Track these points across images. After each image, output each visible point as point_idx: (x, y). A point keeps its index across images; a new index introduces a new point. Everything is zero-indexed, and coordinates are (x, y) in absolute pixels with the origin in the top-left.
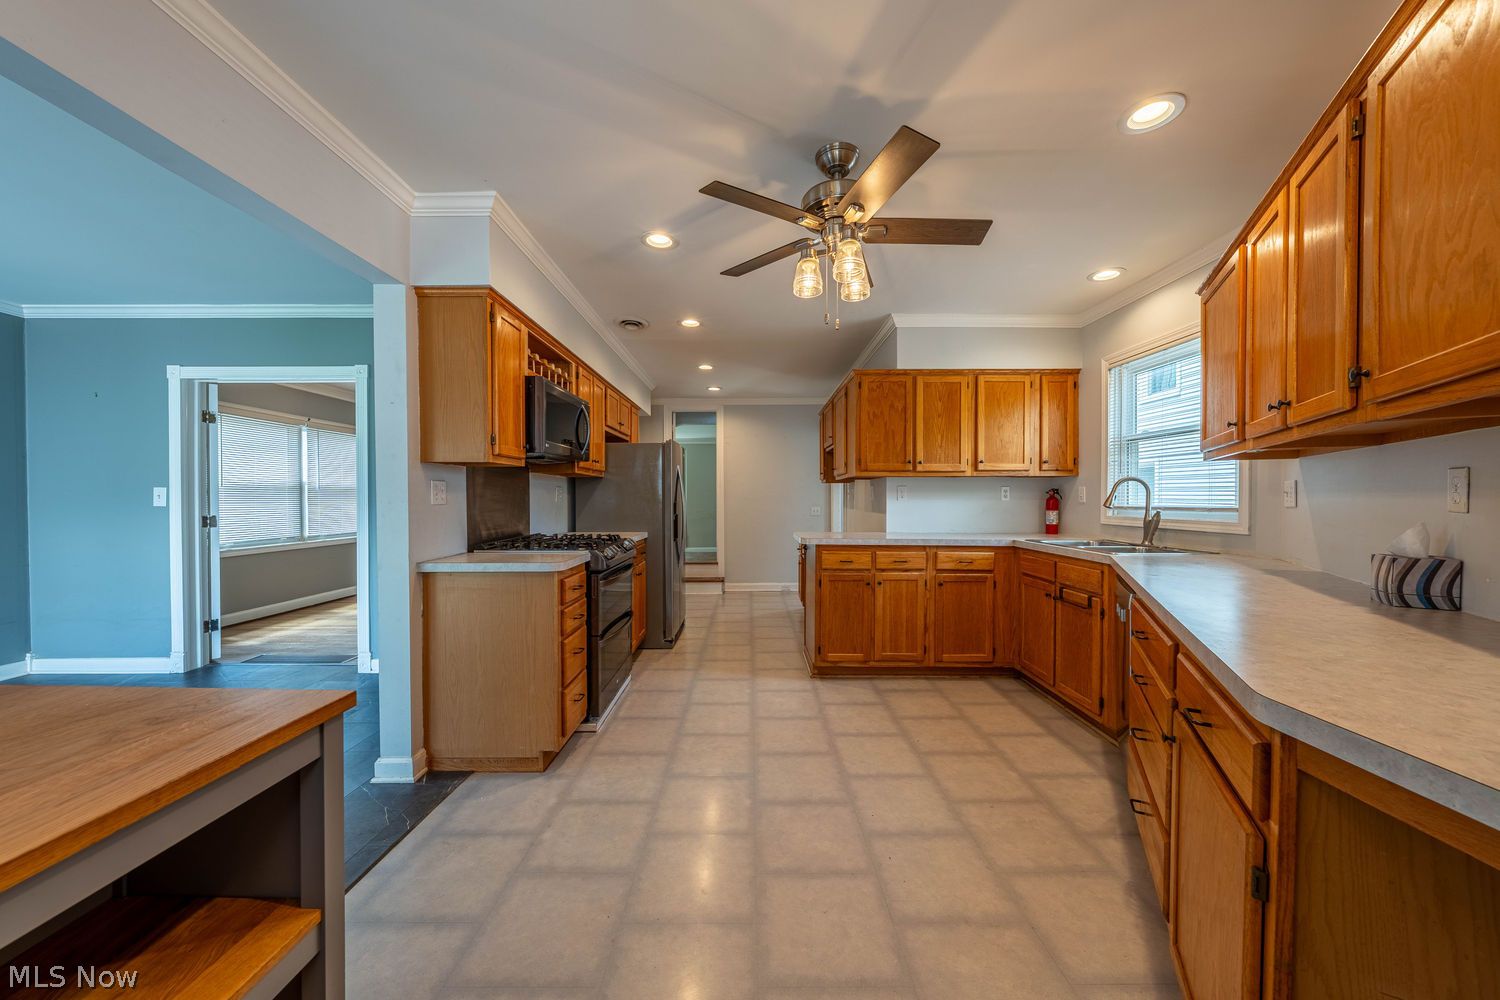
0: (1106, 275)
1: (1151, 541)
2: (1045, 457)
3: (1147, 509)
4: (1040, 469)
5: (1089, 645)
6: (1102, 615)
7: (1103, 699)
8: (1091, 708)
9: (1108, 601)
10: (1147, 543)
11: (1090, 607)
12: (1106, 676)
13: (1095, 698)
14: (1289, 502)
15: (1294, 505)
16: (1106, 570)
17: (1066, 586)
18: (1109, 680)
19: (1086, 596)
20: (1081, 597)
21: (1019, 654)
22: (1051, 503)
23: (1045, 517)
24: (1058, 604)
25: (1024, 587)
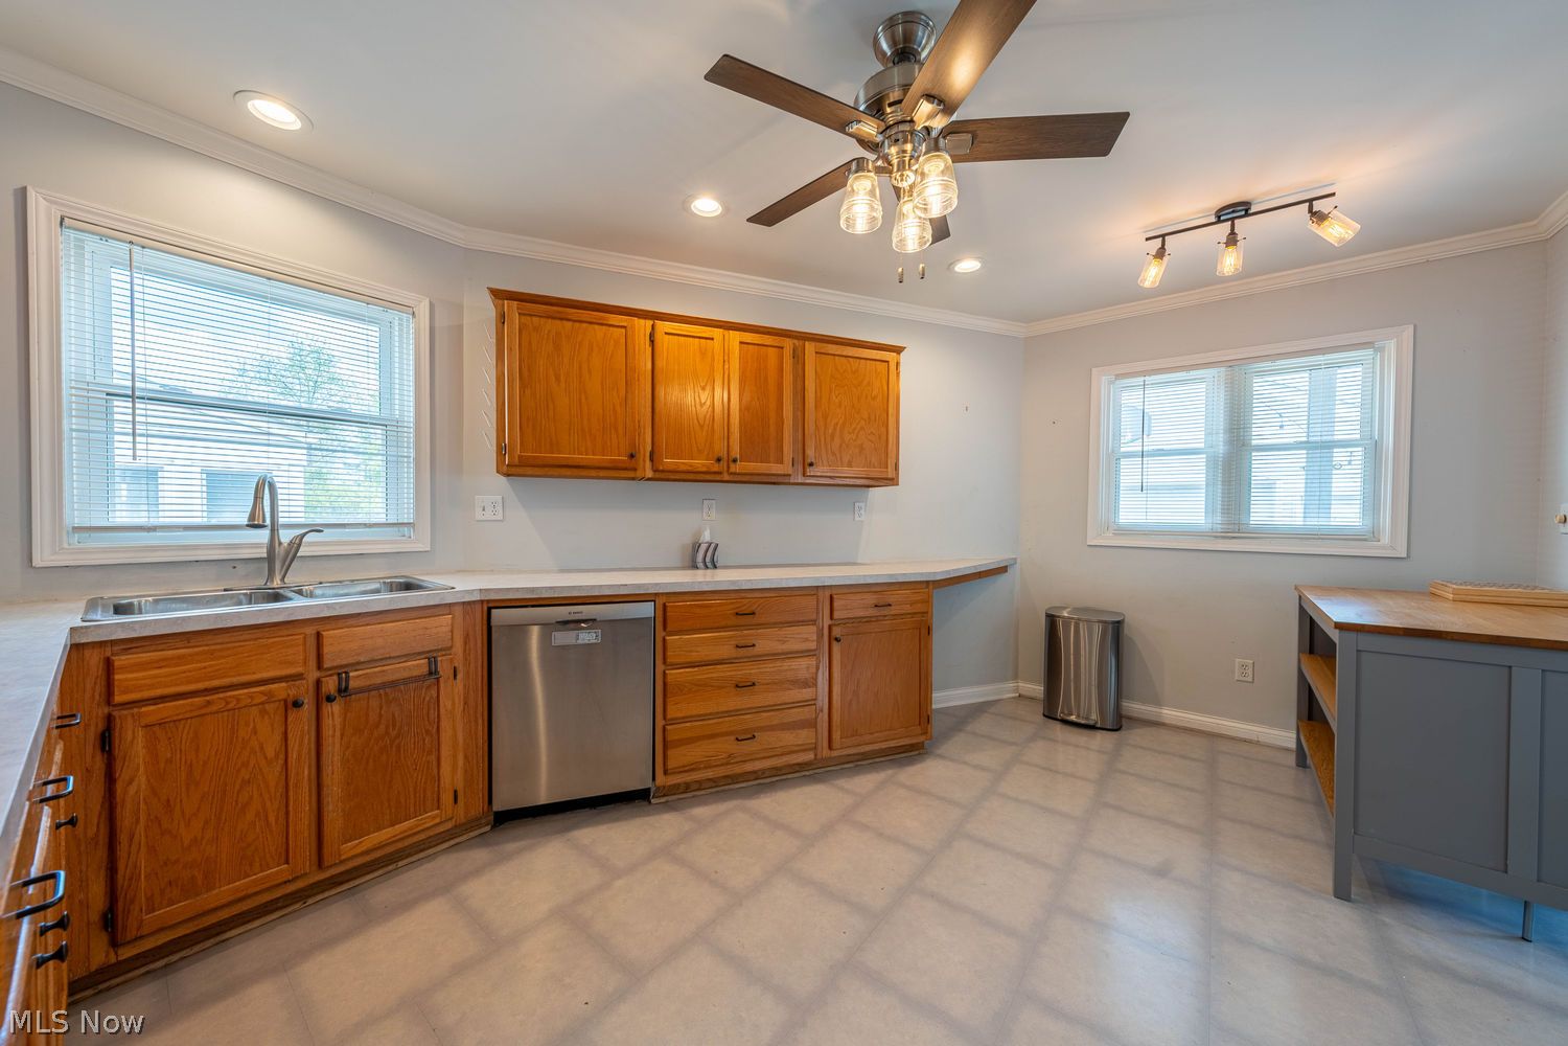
0: (275, 113)
1: (281, 580)
3: (272, 528)
5: (427, 732)
6: (455, 676)
7: (455, 792)
8: (438, 820)
9: (465, 651)
10: (277, 583)
11: (433, 672)
12: (461, 757)
13: (447, 798)
14: (488, 515)
15: (500, 517)
16: (458, 611)
17: (357, 665)
18: (466, 757)
19: (422, 661)
20: (409, 668)
21: (110, 922)
24: (334, 707)
25: (137, 739)
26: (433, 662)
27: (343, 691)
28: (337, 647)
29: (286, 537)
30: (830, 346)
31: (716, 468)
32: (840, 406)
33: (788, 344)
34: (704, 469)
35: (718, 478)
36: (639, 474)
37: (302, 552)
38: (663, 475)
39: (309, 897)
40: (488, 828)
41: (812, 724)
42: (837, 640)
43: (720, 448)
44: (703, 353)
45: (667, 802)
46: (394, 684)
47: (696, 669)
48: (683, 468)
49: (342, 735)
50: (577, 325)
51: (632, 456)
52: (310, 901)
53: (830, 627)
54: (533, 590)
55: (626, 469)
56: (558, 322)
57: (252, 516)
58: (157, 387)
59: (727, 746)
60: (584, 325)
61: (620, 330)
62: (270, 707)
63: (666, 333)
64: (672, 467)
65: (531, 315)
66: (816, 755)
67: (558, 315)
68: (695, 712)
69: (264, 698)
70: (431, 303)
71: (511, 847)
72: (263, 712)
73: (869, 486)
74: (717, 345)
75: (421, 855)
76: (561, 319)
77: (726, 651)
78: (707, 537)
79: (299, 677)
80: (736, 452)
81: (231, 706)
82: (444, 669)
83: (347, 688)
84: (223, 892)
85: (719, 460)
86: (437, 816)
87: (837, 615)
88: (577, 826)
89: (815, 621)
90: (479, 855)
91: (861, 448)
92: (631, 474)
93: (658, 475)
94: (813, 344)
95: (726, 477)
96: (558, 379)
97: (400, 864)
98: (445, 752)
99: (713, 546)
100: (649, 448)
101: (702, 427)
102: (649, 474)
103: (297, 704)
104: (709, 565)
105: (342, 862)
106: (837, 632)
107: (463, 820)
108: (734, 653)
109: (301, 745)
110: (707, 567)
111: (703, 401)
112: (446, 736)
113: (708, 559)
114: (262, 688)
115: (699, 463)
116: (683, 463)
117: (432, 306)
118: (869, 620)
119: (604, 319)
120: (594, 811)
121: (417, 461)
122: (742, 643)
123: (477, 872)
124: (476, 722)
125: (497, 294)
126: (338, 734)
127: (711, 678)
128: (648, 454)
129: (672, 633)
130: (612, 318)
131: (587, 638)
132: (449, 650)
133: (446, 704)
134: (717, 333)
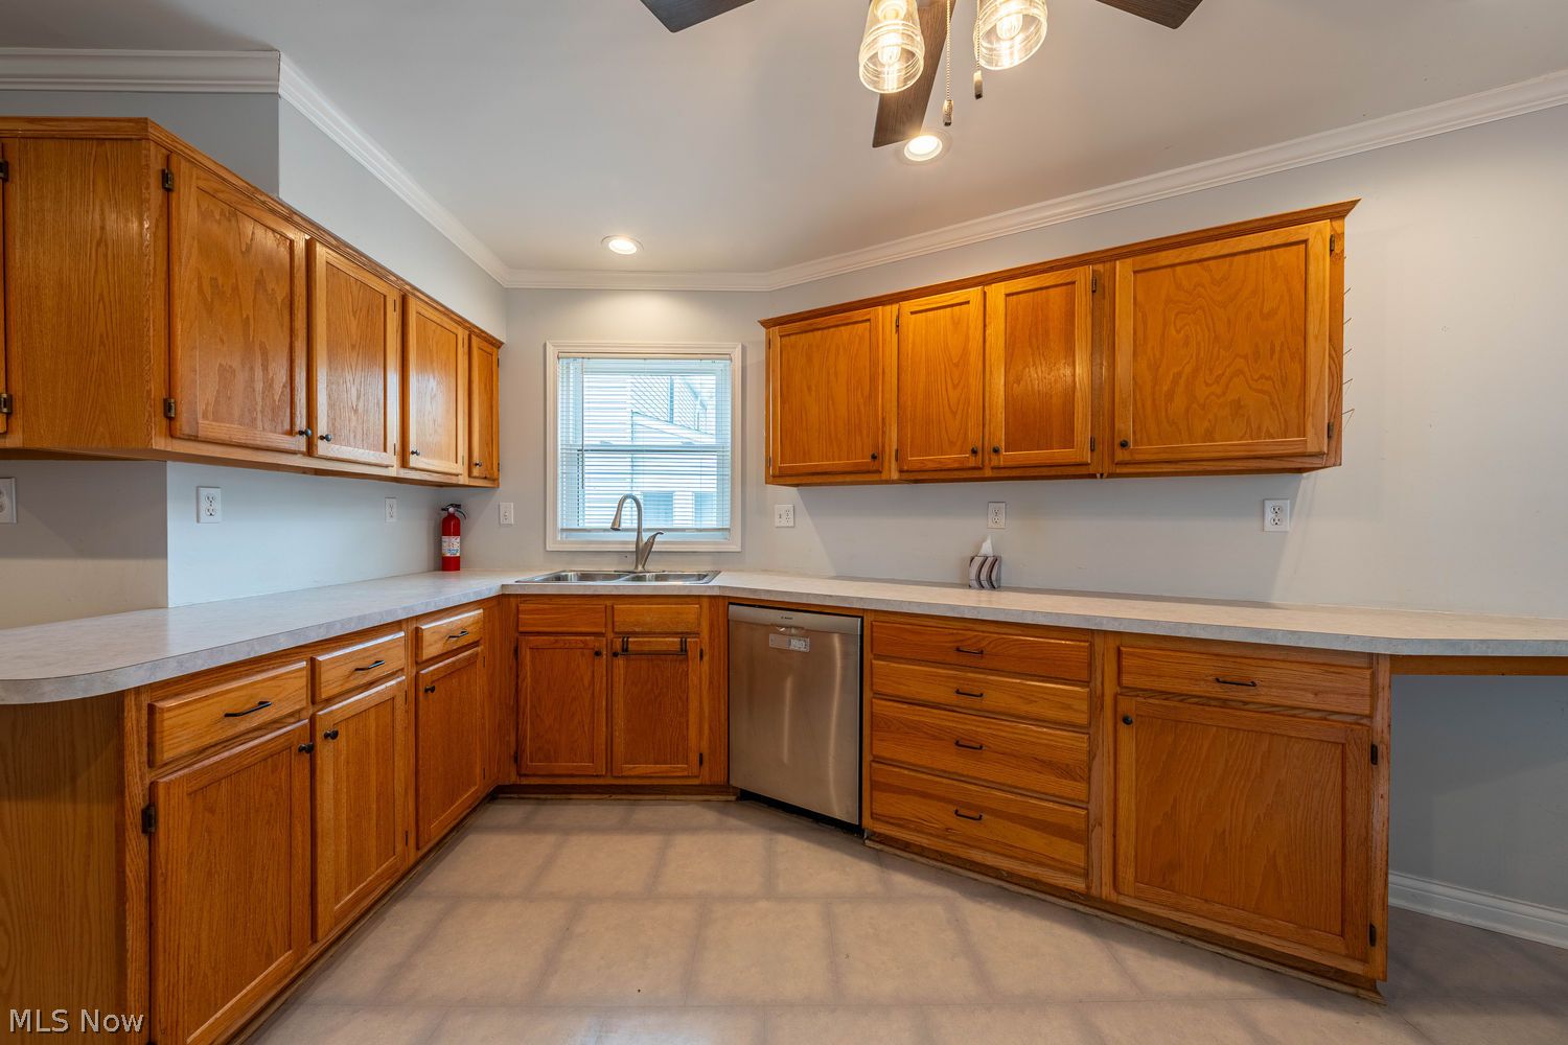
0: (623, 246)
1: (643, 567)
2: (476, 459)
3: (639, 530)
4: (470, 475)
5: (680, 698)
6: (701, 657)
7: (701, 755)
8: (686, 774)
9: (710, 638)
10: (640, 568)
11: (684, 650)
12: (706, 727)
13: (694, 758)
14: (784, 523)
15: (792, 524)
16: (705, 603)
17: (635, 634)
18: (710, 728)
19: (676, 640)
20: (666, 643)
21: (517, 758)
22: (450, 524)
23: (439, 545)
24: (620, 662)
25: (526, 655)
26: (683, 643)
27: (625, 650)
28: (626, 616)
29: (646, 537)
30: (1164, 254)
31: (972, 462)
32: (1186, 344)
33: (1083, 276)
34: (956, 465)
35: (977, 474)
36: (884, 476)
37: (655, 548)
38: (915, 477)
39: (614, 793)
40: (733, 798)
41: (1082, 837)
42: (1127, 721)
43: (974, 438)
44: (956, 323)
45: (881, 851)
46: (658, 654)
47: (905, 706)
48: (931, 466)
49: (625, 684)
50: (825, 331)
51: (874, 457)
52: (614, 797)
53: (1116, 696)
54: (755, 591)
55: (868, 472)
56: (810, 334)
57: (614, 523)
58: (598, 443)
59: (943, 816)
60: (832, 330)
61: (864, 324)
62: (586, 652)
63: (912, 313)
64: (917, 466)
65: (789, 335)
66: (1088, 887)
67: (810, 328)
68: (903, 758)
69: (582, 645)
70: (743, 346)
71: (733, 822)
72: (583, 655)
73: (1300, 470)
74: (974, 309)
75: (682, 797)
76: (812, 331)
77: (944, 694)
78: (987, 549)
79: (601, 634)
80: (1000, 438)
81: (566, 646)
82: (693, 653)
83: (627, 650)
84: (562, 766)
85: (974, 452)
86: (685, 769)
87: (1127, 680)
88: (785, 831)
89: (1088, 682)
90: (709, 816)
91: (1237, 406)
92: (875, 477)
93: (905, 476)
94: (1129, 261)
95: (988, 473)
96: (809, 388)
97: (669, 797)
98: (693, 717)
99: (990, 560)
100: (895, 447)
101: (954, 414)
102: (895, 475)
103: (598, 654)
104: (985, 583)
105: (623, 777)
106: (1128, 706)
107: (708, 783)
108: (954, 699)
109: (601, 682)
110: (982, 587)
111: (956, 382)
112: (693, 705)
113: (983, 576)
114: (581, 638)
115: (951, 457)
116: (932, 459)
117: (744, 349)
118: (1205, 701)
119: (849, 318)
120: (815, 826)
121: (733, 479)
122: (966, 688)
123: (694, 830)
124: (719, 701)
125: (768, 324)
126: (622, 681)
127: (925, 723)
128: (894, 454)
129: (879, 657)
130: (857, 315)
131: (798, 645)
132: (697, 634)
133: (693, 679)
134: (974, 293)
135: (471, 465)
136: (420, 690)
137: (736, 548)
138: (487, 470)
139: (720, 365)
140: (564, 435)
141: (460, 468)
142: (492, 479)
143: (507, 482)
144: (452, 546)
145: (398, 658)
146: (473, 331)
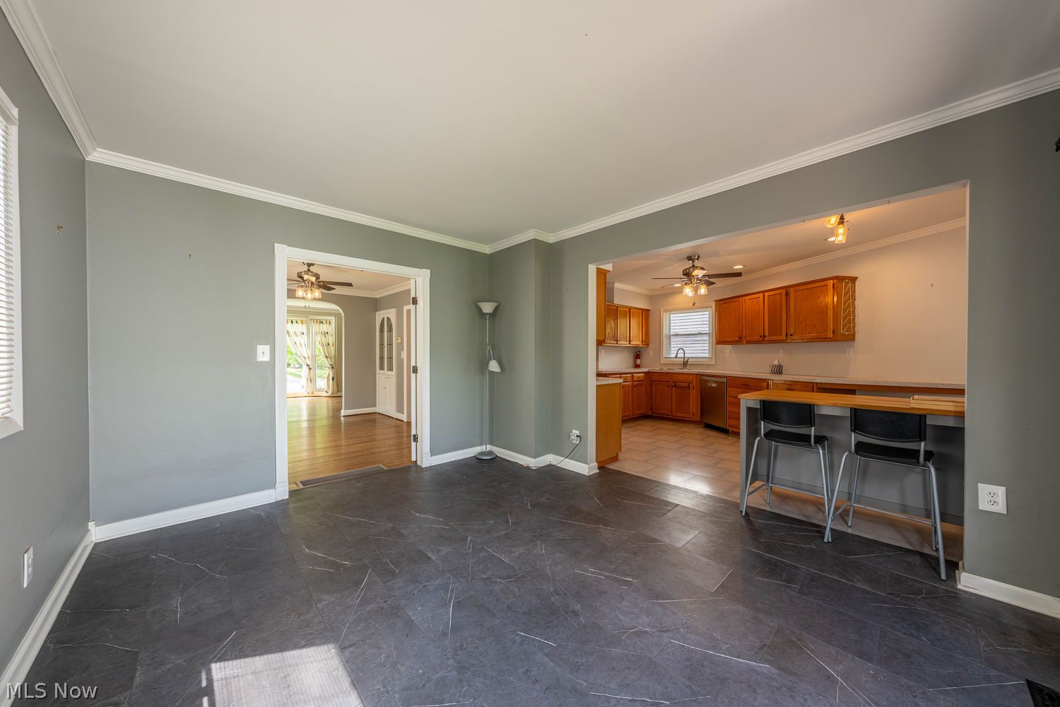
1: (684, 367)
2: (644, 340)
3: (684, 358)
4: (643, 345)
5: (688, 398)
6: (694, 388)
7: (693, 413)
9: (696, 384)
11: (689, 387)
16: (694, 375)
17: (677, 382)
18: (696, 407)
19: (688, 384)
20: (685, 384)
21: (651, 409)
22: (637, 356)
23: (635, 361)
24: (674, 388)
25: (653, 385)
27: (675, 386)
28: (675, 378)
29: (686, 360)
30: (800, 286)
31: (762, 339)
32: (805, 310)
34: (758, 340)
35: (763, 342)
36: (743, 342)
37: (688, 362)
38: (749, 342)
43: (762, 332)
44: (758, 303)
46: (682, 387)
48: (753, 340)
50: (729, 304)
51: (739, 338)
55: (739, 341)
57: (677, 356)
58: (674, 334)
61: (737, 302)
62: (666, 386)
64: (749, 340)
65: (720, 305)
69: (666, 384)
74: (761, 299)
76: (726, 303)
79: (670, 382)
80: (767, 334)
81: (662, 384)
82: (691, 387)
84: (661, 412)
85: (763, 336)
86: (689, 416)
91: (815, 325)
93: (747, 343)
94: (794, 288)
96: (725, 319)
98: (691, 404)
100: (744, 335)
101: (757, 326)
103: (669, 387)
105: (675, 416)
107: (696, 420)
109: (670, 393)
111: (757, 318)
112: (691, 400)
114: (665, 382)
115: (756, 338)
116: (753, 337)
124: (698, 400)
125: (715, 301)
126: (674, 393)
128: (744, 337)
129: (730, 387)
130: (735, 300)
131: (714, 385)
132: (692, 383)
133: (691, 394)
134: (761, 295)
135: (642, 342)
136: (634, 386)
137: (713, 363)
138: (646, 342)
139: (710, 309)
140: (665, 332)
141: (640, 343)
142: (648, 345)
143: (651, 345)
144: (638, 362)
145: (630, 379)
146: (643, 310)
